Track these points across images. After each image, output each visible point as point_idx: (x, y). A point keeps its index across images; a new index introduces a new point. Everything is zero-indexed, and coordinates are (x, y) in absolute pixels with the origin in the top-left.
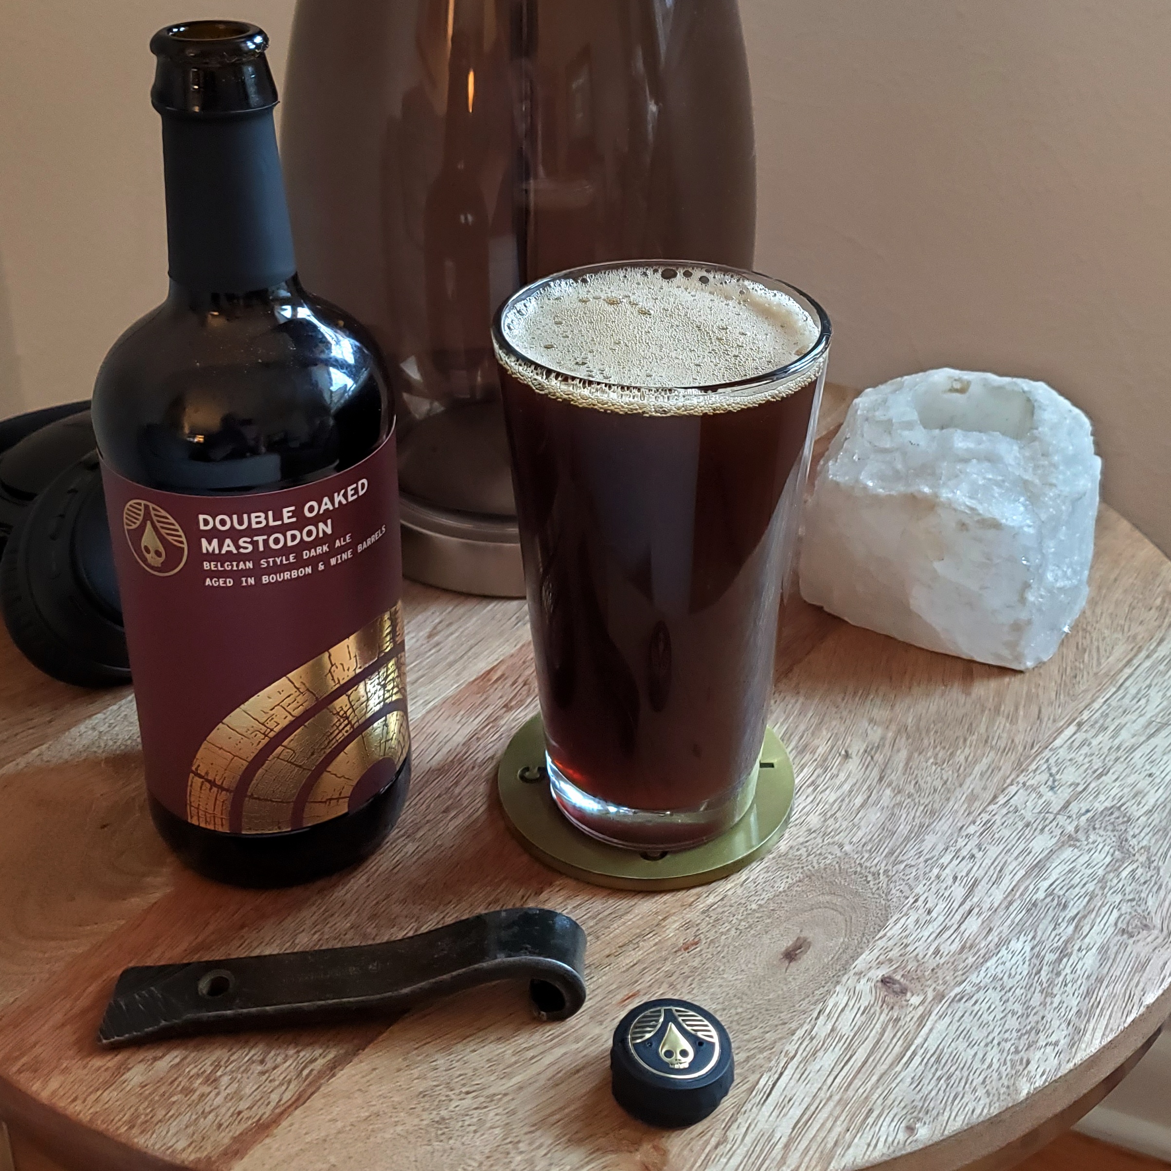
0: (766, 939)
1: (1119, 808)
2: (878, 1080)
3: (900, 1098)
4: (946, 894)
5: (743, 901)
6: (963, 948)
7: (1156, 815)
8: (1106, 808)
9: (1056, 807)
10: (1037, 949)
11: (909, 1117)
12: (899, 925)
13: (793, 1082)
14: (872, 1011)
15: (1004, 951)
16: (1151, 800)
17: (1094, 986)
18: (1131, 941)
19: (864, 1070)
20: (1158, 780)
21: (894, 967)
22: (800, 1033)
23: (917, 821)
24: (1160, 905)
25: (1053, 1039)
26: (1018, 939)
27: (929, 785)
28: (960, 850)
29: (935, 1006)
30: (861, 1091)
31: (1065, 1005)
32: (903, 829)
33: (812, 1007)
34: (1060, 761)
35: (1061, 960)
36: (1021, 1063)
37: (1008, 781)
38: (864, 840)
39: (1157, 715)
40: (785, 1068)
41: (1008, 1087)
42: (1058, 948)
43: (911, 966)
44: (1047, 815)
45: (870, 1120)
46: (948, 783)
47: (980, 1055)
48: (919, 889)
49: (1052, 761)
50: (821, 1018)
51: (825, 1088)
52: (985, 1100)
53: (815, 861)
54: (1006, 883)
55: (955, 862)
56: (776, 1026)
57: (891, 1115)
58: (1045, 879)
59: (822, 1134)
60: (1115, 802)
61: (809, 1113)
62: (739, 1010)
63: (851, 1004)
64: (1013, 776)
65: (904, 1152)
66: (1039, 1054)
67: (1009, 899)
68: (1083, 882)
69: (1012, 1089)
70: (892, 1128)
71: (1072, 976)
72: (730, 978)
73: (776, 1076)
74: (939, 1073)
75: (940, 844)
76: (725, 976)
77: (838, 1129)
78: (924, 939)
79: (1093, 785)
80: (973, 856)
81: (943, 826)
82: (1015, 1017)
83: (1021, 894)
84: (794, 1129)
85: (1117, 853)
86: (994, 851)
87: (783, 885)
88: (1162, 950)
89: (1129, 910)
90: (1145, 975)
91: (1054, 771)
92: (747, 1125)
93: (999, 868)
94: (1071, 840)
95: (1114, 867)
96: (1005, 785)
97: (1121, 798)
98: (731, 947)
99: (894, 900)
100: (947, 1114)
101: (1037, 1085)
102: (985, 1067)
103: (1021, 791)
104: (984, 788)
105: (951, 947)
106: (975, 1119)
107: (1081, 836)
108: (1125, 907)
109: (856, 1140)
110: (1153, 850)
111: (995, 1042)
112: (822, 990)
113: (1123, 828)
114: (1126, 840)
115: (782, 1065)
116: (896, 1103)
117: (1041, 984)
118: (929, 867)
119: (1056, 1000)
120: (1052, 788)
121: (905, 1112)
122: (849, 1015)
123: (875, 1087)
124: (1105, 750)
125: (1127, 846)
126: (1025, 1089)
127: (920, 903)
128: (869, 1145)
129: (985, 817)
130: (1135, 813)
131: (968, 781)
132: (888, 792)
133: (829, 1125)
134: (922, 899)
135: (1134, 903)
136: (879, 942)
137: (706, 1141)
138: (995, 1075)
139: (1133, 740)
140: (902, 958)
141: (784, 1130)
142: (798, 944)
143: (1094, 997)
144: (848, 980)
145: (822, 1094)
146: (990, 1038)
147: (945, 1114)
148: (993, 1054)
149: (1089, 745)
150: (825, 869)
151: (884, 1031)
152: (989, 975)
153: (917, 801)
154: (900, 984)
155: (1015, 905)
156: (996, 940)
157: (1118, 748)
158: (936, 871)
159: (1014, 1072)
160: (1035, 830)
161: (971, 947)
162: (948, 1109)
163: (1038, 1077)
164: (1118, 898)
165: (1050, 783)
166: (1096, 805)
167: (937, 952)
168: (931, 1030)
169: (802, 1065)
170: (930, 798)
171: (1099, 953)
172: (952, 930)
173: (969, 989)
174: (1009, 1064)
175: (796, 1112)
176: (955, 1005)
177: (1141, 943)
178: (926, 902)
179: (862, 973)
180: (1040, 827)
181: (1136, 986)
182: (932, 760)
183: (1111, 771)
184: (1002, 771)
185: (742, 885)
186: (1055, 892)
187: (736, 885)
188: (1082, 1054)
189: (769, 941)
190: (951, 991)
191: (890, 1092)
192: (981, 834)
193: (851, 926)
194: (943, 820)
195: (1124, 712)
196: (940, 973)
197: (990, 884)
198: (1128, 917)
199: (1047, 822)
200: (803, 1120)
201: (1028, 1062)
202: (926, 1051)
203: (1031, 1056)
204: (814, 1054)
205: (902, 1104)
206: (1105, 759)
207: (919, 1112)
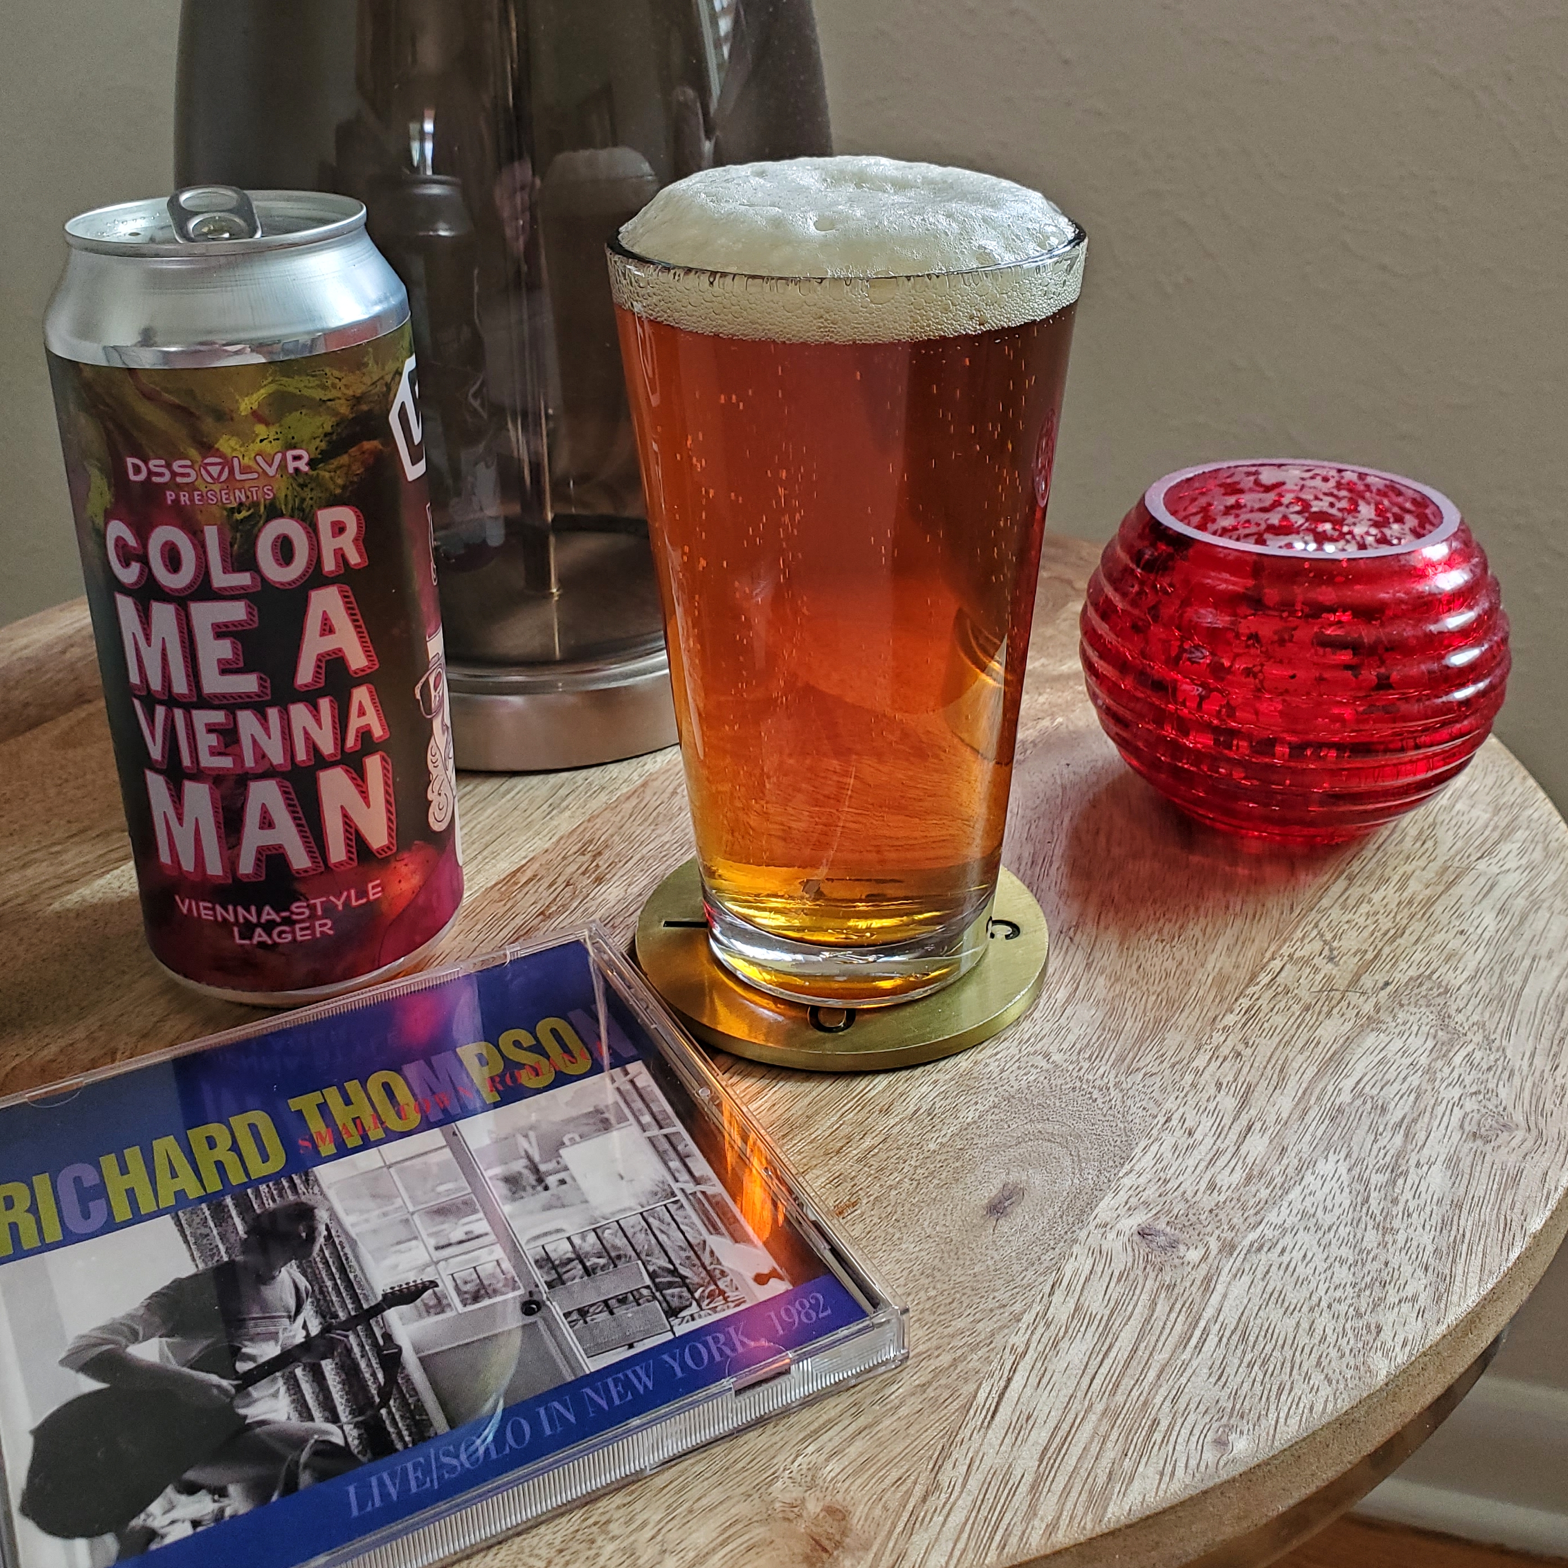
0: (957, 1191)
1: (1430, 977)
2: (1159, 1377)
3: (1197, 1399)
4: (1211, 1106)
5: (916, 1141)
6: (1249, 1179)
7: (1482, 981)
8: (1411, 979)
9: (1341, 984)
10: (1356, 1172)
11: (1215, 1425)
12: (1150, 1155)
13: (1028, 1391)
14: (1132, 1276)
15: (1309, 1178)
16: (1472, 961)
17: (1450, 1213)
18: (1488, 1148)
19: (1134, 1363)
20: (1474, 938)
21: (1154, 1212)
22: (1028, 1318)
23: (1150, 1015)
24: (1518, 1096)
25: (1409, 1291)
26: (1326, 1157)
27: (1158, 968)
28: (1217, 1048)
29: (1224, 1261)
30: (1135, 1393)
31: (1415, 1243)
32: (1132, 1027)
33: (1041, 1279)
34: (1334, 924)
35: (1395, 1183)
36: (1369, 1332)
37: (1268, 955)
38: (1078, 1046)
39: (1452, 858)
40: (1014, 1370)
41: (1357, 1368)
42: (1386, 1167)
43: (1179, 1207)
44: (1332, 994)
45: (1158, 1436)
46: (1185, 963)
47: (1305, 1325)
48: (1170, 1104)
49: (1323, 924)
50: (1057, 1292)
51: (1080, 1394)
52: (1326, 1391)
53: (1012, 1078)
54: (1293, 1087)
55: (1215, 1064)
56: (991, 1310)
57: (1188, 1425)
58: (1347, 1076)
59: (1088, 1464)
60: (1422, 969)
61: (1062, 1433)
62: (933, 1293)
63: (1099, 1269)
64: (1272, 949)
65: (1217, 1480)
66: (1392, 1316)
67: (1302, 1106)
68: (1402, 1075)
69: (1363, 1369)
70: (1192, 1445)
71: (1416, 1202)
72: (911, 1250)
73: (1002, 1384)
74: (1248, 1358)
75: (1188, 1043)
76: (904, 1246)
77: (1111, 1453)
78: (1189, 1170)
79: (1387, 950)
80: (1239, 1054)
81: (1186, 1019)
82: (1345, 1267)
83: (1318, 1099)
84: (1041, 1461)
85: (1440, 1033)
86: (1266, 1046)
87: (971, 1115)
88: (1537, 1157)
89: (1476, 1107)
90: (1520, 1192)
91: (1329, 936)
92: (968, 1462)
93: (1278, 1067)
94: (1371, 1023)
95: (1443, 1051)
96: (1265, 960)
97: (1429, 964)
98: (907, 1206)
99: (1137, 1121)
100: (1272, 1416)
101: (1399, 1360)
102: (1317, 1341)
103: (1288, 966)
104: (1237, 966)
105: (1230, 1179)
106: (1318, 1420)
107: (1383, 1016)
108: (1470, 1104)
109: (1141, 1469)
110: (1490, 1026)
111: (1324, 1304)
112: (1051, 1254)
113: (1441, 1000)
114: (1449, 1017)
115: (1008, 1368)
116: (1193, 1406)
117: (1373, 1217)
118: (1178, 1074)
119: (1401, 1238)
120: (1331, 959)
121: (1207, 1418)
122: (1098, 1286)
123: (1156, 1384)
124: (1393, 906)
125: (1452, 1024)
126: (1382, 1369)
127: (1174, 1122)
128: (1162, 1474)
129: (1245, 1002)
130: (1453, 982)
131: (1212, 958)
132: (1101, 981)
133: (1094, 1449)
134: (1176, 1117)
135: (1481, 1097)
136: (1125, 1180)
137: (906, 1492)
138: (1334, 1353)
139: (1428, 892)
140: (1163, 1199)
141: (1027, 1461)
142: (1006, 1193)
143: (1455, 1228)
144: (1088, 1234)
145: (1076, 1405)
146: (1315, 1299)
147: (1270, 1416)
148: (1324, 1321)
149: (1369, 902)
150: (1028, 1088)
151: (1154, 1303)
152: (1294, 1212)
153: (1145, 989)
154: (1165, 1235)
155: (1312, 1114)
156: (1296, 1161)
157: (1410, 902)
158: (1189, 1078)
159: (1360, 1345)
160: (1320, 1013)
161: (1261, 1174)
162: (1273, 1407)
163: (1398, 1349)
164: (1456, 1092)
165: (1326, 952)
166: (1397, 975)
167: (1212, 1186)
168: (1225, 1296)
169: (1039, 1365)
170: (1163, 984)
171: (1448, 1168)
172: (1228, 1155)
173: (1269, 1234)
174: (1350, 1334)
175: (1040, 1436)
176: (1254, 1258)
177: (1504, 1150)
178: (1183, 1119)
179: (1106, 1225)
180: (1325, 1009)
181: (1512, 1209)
182: (1155, 937)
183: (1408, 932)
184: (1257, 942)
185: (911, 1120)
186: (1365, 1091)
187: (901, 1120)
188: (1457, 1311)
189: (961, 1192)
190: (1244, 1238)
191: (1180, 1392)
192: (1245, 1024)
193: (1080, 1161)
194: (1187, 1011)
195: (1408, 858)
196: (1222, 1215)
197: (1271, 1088)
198: (1477, 1116)
199: (1334, 1002)
200: (1054, 1446)
201: (1379, 1330)
202: (1223, 1327)
203: (1382, 1320)
204: (1055, 1344)
205: (1202, 1408)
206: (1395, 917)
207: (1230, 1417)
